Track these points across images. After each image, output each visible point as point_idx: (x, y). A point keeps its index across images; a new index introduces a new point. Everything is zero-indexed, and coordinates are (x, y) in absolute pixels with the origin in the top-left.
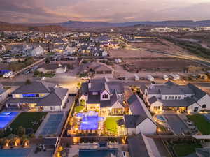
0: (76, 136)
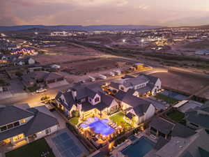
0: (110, 141)
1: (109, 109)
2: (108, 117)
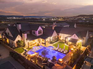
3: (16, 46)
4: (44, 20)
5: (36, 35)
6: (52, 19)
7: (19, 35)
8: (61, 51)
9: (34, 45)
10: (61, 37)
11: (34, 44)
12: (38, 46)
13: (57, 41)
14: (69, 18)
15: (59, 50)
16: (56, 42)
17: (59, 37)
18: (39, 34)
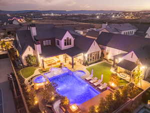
1: (86, 55)
2: (84, 68)
3: (25, 64)
4: (98, 17)
5: (61, 47)
6: (113, 16)
7: (29, 47)
8: (96, 84)
9: (55, 65)
10: (107, 54)
11: (55, 63)
12: (60, 67)
13: (99, 61)
14: (147, 14)
15: (91, 82)
16: (96, 62)
17: (105, 54)
18: (65, 45)
